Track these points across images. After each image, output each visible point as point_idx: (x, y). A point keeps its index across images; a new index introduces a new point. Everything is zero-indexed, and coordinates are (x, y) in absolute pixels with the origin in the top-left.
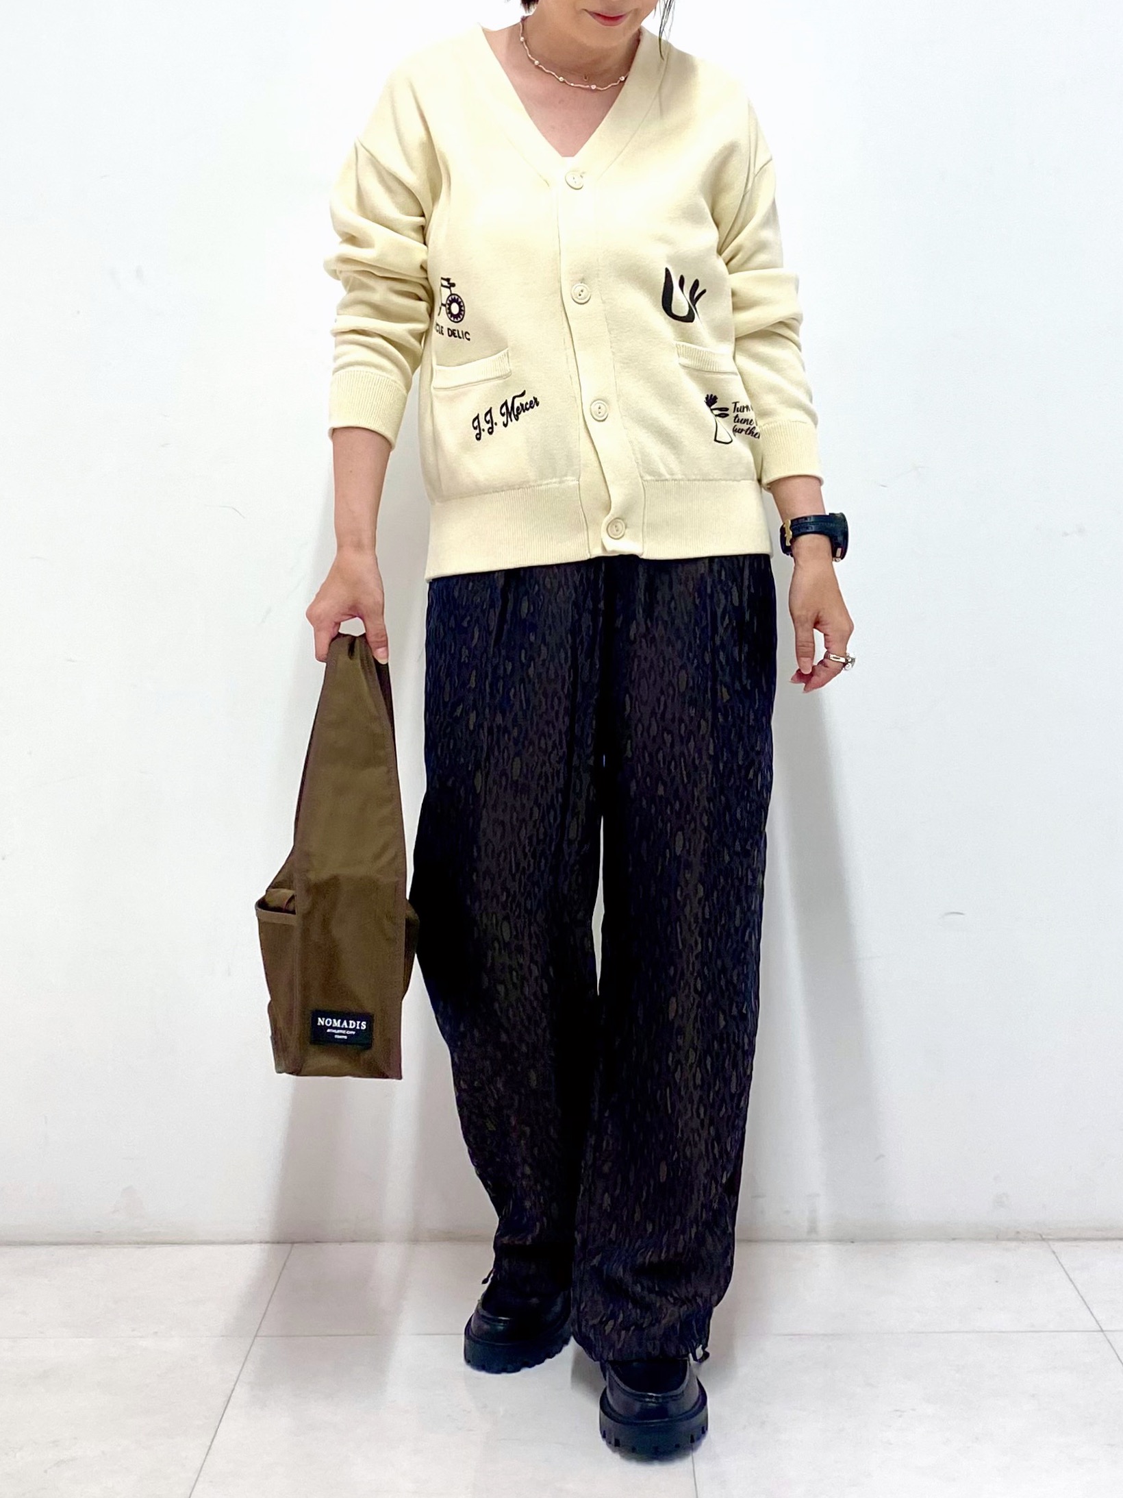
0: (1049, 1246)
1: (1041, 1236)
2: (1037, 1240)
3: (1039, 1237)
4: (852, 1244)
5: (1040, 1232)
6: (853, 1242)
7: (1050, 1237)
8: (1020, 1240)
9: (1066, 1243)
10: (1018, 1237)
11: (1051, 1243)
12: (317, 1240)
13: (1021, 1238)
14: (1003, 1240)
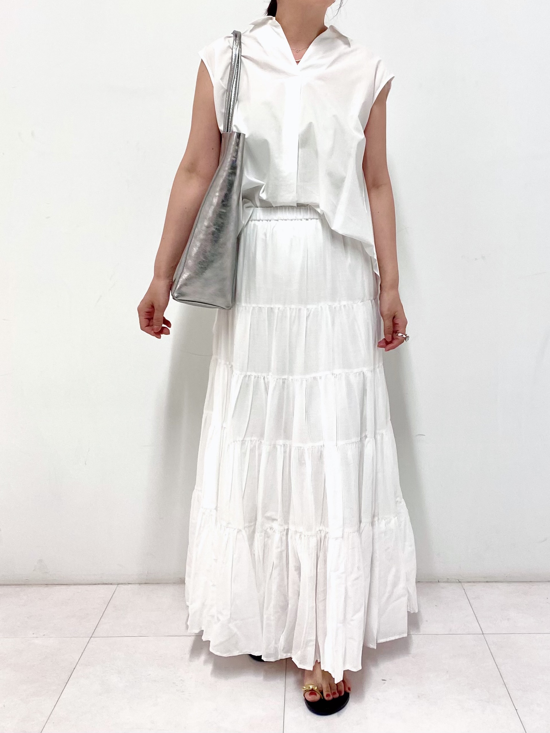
0: (462, 585)
1: (459, 581)
2: (457, 582)
3: (457, 581)
5: (458, 579)
7: (463, 581)
8: (449, 582)
9: (470, 584)
10: (448, 581)
11: (462, 583)
12: (130, 583)
13: (449, 581)
14: (441, 582)
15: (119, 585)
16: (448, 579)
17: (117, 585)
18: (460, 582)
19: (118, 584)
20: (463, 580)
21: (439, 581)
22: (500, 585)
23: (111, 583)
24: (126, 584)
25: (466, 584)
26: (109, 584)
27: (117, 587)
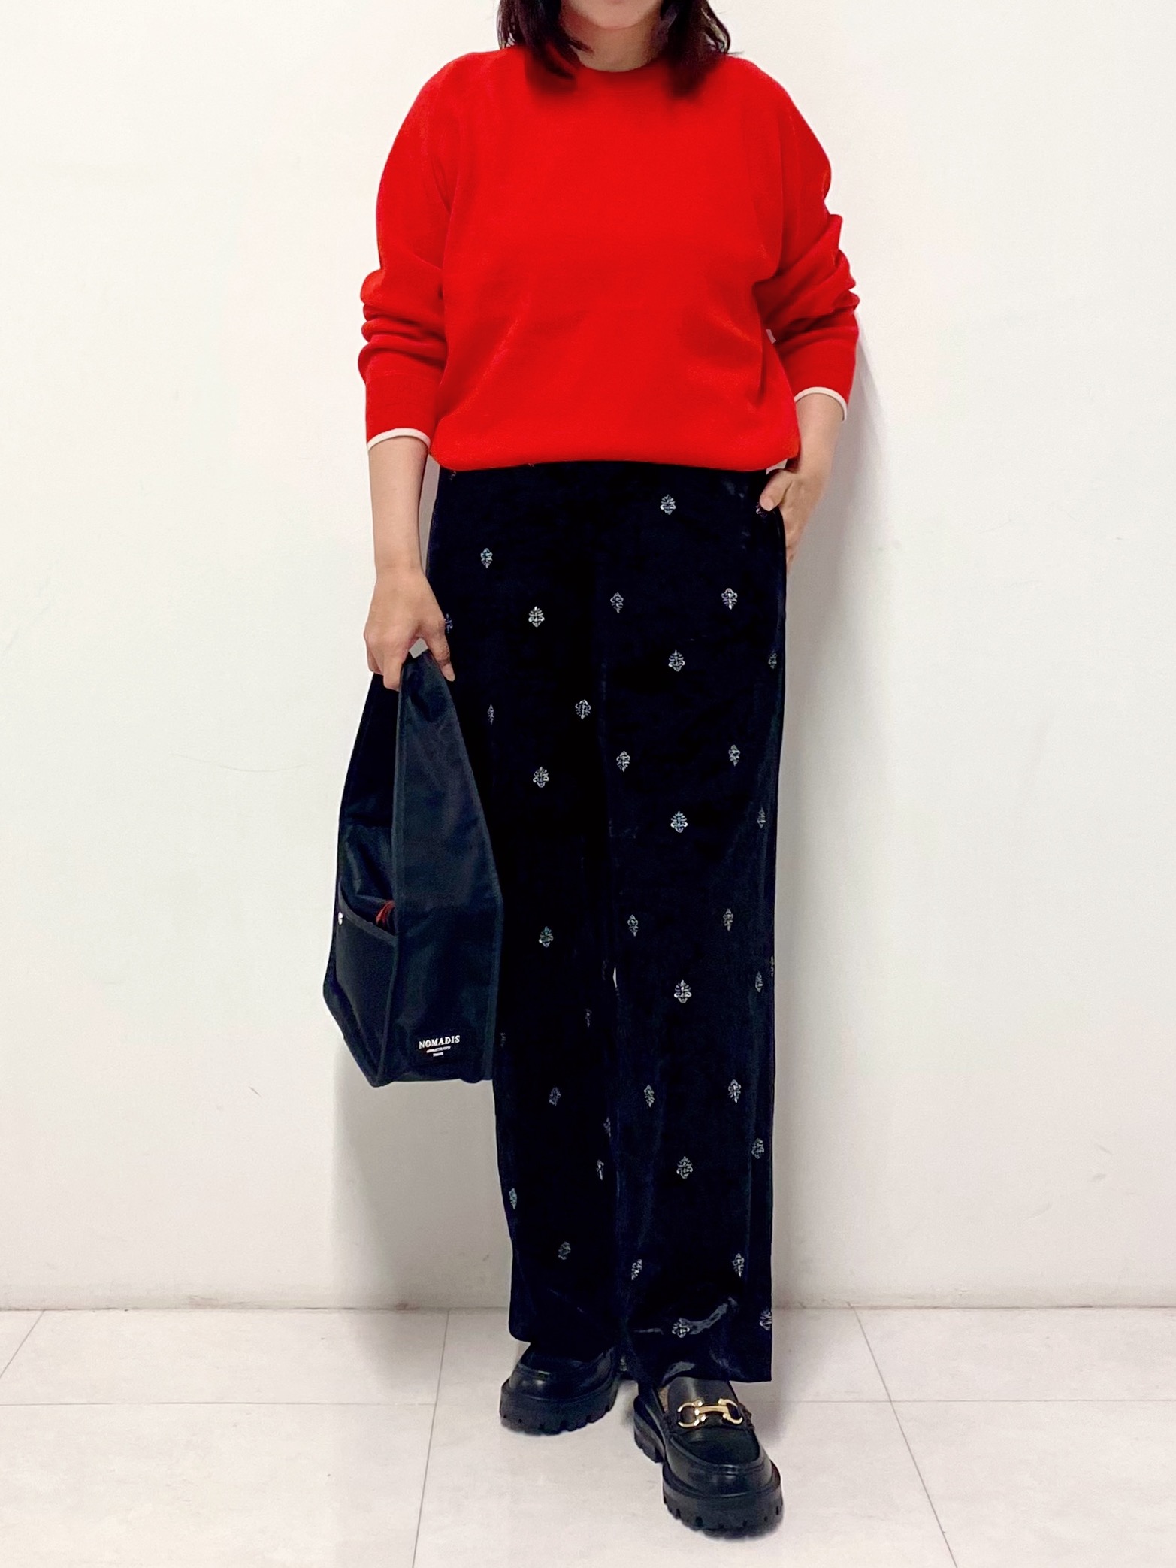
15: (46, 1312)
16: (824, 1300)
17: (39, 1313)
18: (852, 1308)
19: (45, 1310)
20: (858, 1303)
21: (804, 1307)
22: (943, 1315)
23: (31, 1308)
24: (63, 1310)
25: (865, 1312)
26: (24, 1310)
27: (41, 1316)
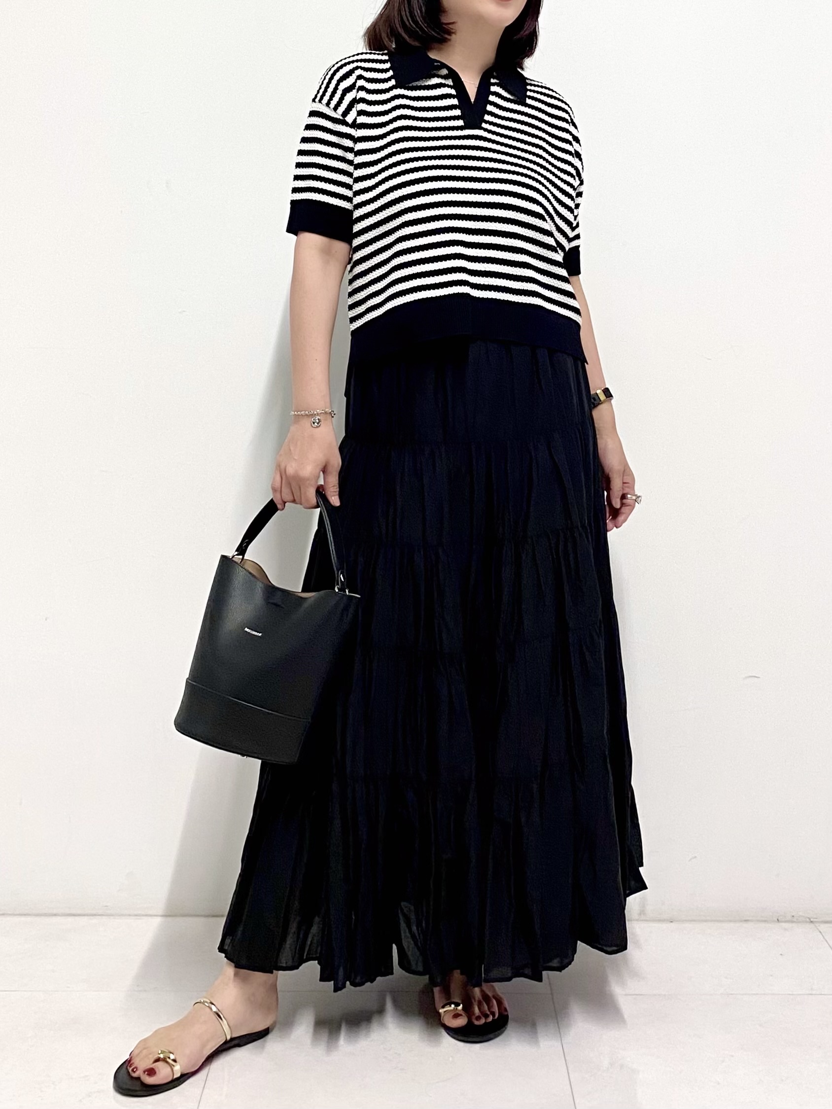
0: (816, 926)
1: (810, 919)
2: (806, 922)
3: (808, 920)
4: (671, 924)
5: (808, 916)
6: (672, 922)
7: (816, 920)
8: (794, 922)
9: (828, 925)
10: (793, 920)
13: (795, 920)
14: (782, 922)
16: (793, 917)
18: (812, 922)
20: (816, 918)
21: (778, 920)
25: (823, 926)
